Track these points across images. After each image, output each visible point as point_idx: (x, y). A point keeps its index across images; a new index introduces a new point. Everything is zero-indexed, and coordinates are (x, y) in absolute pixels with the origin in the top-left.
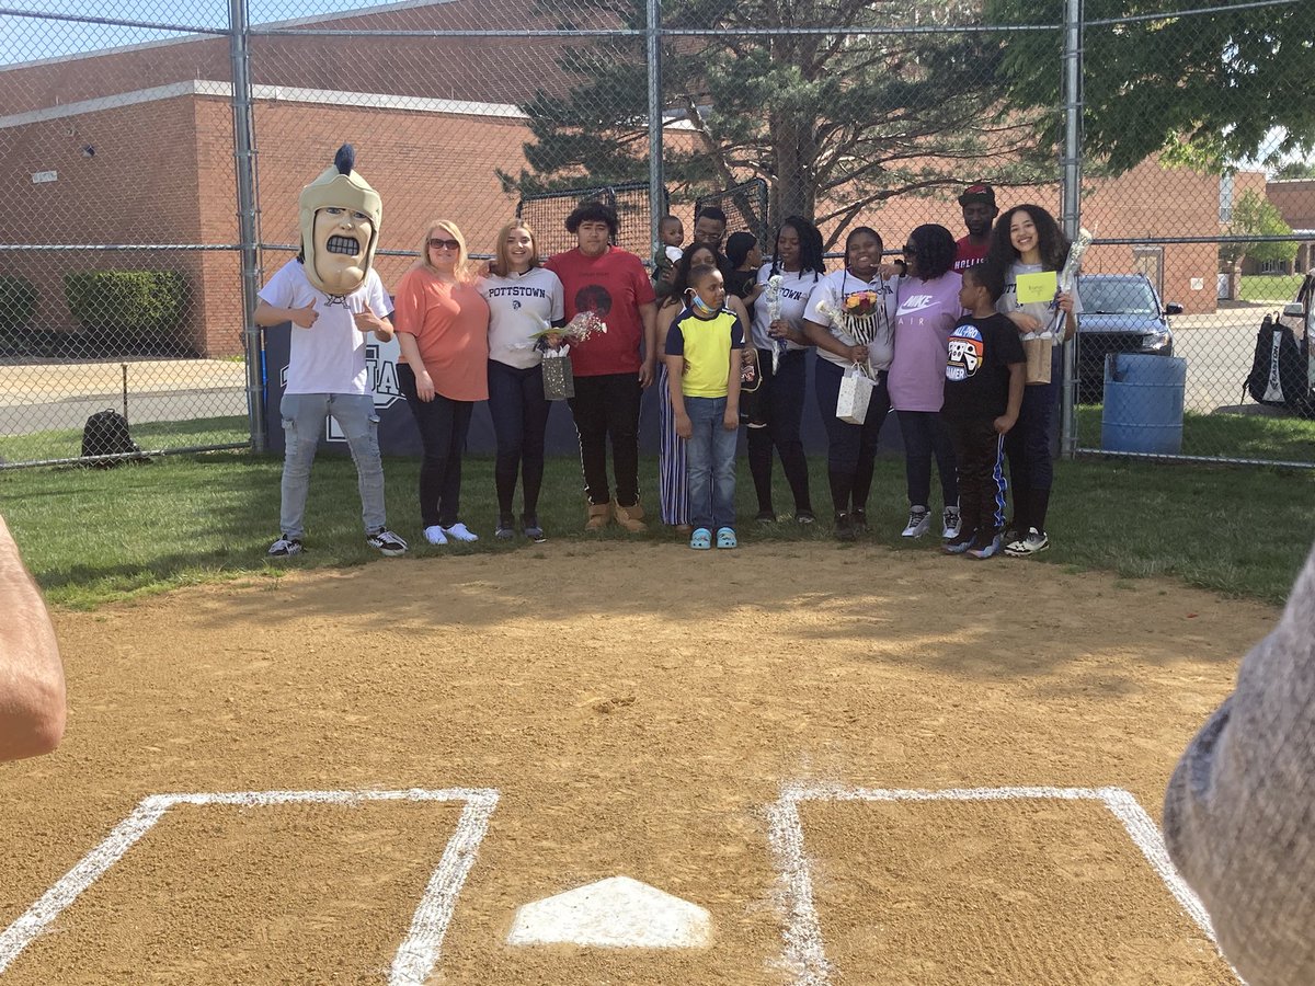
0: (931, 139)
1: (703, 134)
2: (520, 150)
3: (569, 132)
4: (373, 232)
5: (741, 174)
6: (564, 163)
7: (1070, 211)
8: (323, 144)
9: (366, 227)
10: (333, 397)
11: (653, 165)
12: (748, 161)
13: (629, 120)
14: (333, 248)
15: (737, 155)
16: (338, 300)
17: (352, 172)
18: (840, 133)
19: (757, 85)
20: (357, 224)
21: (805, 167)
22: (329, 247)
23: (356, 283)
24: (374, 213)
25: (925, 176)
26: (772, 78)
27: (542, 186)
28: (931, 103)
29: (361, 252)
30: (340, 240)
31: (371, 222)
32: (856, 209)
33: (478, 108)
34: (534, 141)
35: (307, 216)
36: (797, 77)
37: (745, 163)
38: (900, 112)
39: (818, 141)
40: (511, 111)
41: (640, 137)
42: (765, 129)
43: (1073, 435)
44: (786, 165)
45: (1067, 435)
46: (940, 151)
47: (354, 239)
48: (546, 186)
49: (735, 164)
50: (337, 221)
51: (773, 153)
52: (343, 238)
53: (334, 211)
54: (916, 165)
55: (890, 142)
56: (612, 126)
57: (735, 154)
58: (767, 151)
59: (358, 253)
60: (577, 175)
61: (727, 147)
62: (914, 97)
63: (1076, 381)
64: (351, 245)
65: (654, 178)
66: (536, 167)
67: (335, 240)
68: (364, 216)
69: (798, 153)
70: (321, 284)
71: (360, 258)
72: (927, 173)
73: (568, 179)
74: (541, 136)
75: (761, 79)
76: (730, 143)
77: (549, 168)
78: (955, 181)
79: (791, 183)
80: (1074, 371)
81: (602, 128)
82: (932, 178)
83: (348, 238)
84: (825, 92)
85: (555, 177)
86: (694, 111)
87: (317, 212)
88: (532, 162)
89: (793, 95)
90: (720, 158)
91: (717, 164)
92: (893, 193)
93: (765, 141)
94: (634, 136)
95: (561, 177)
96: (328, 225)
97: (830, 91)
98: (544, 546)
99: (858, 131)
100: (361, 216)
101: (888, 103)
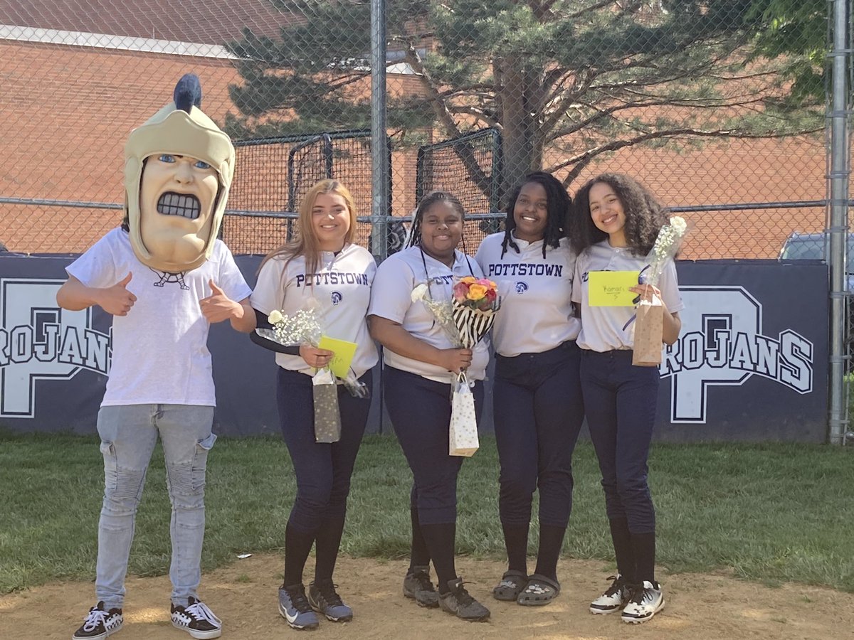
0: (663, 86)
1: (423, 78)
2: (226, 92)
3: (279, 73)
4: (221, 187)
5: (464, 121)
6: (274, 107)
7: (838, 168)
8: (16, 83)
9: (212, 180)
10: (160, 410)
11: (376, 112)
12: (469, 107)
13: (343, 62)
14: (166, 209)
15: (459, 101)
16: (173, 278)
17: (194, 109)
18: (571, 80)
19: (484, 27)
20: (197, 176)
21: (533, 114)
22: (160, 206)
23: (197, 258)
24: (223, 164)
25: (659, 126)
26: (502, 18)
27: (249, 131)
28: (673, 49)
29: (203, 216)
30: (175, 198)
31: (217, 175)
32: (585, 159)
33: (181, 48)
34: (240, 82)
35: (132, 169)
36: (528, 18)
37: (466, 110)
38: (639, 57)
39: (546, 86)
40: (218, 52)
41: (355, 80)
42: (488, 73)
43: (842, 416)
44: (511, 114)
45: (836, 417)
46: (675, 100)
47: (194, 197)
48: (253, 131)
49: (455, 110)
50: (172, 173)
51: (497, 99)
52: (180, 195)
53: (167, 158)
54: (649, 115)
55: (619, 90)
56: (323, 68)
57: (455, 99)
58: (490, 97)
59: (198, 216)
60: (287, 119)
61: (449, 93)
62: (655, 41)
63: (845, 357)
64: (189, 204)
65: (376, 124)
66: (244, 111)
67: (168, 198)
68: (207, 166)
69: (525, 100)
70: (147, 257)
71: (201, 222)
72: (660, 123)
73: (277, 124)
74: (250, 77)
75: (489, 20)
76: (450, 88)
77: (258, 111)
78: (691, 132)
79: (518, 133)
80: (844, 346)
81: (315, 71)
82: (665, 129)
83: (187, 196)
84: (557, 35)
85: (263, 121)
86: (413, 54)
87: (145, 162)
88: (240, 105)
89: (525, 38)
90: (441, 105)
91: (437, 110)
92: (622, 144)
93: (487, 86)
94: (347, 79)
95: (269, 121)
96: (160, 178)
97: (564, 33)
98: (248, 563)
99: (592, 76)
100: (203, 165)
101: (626, 47)
